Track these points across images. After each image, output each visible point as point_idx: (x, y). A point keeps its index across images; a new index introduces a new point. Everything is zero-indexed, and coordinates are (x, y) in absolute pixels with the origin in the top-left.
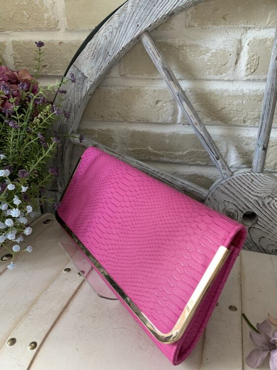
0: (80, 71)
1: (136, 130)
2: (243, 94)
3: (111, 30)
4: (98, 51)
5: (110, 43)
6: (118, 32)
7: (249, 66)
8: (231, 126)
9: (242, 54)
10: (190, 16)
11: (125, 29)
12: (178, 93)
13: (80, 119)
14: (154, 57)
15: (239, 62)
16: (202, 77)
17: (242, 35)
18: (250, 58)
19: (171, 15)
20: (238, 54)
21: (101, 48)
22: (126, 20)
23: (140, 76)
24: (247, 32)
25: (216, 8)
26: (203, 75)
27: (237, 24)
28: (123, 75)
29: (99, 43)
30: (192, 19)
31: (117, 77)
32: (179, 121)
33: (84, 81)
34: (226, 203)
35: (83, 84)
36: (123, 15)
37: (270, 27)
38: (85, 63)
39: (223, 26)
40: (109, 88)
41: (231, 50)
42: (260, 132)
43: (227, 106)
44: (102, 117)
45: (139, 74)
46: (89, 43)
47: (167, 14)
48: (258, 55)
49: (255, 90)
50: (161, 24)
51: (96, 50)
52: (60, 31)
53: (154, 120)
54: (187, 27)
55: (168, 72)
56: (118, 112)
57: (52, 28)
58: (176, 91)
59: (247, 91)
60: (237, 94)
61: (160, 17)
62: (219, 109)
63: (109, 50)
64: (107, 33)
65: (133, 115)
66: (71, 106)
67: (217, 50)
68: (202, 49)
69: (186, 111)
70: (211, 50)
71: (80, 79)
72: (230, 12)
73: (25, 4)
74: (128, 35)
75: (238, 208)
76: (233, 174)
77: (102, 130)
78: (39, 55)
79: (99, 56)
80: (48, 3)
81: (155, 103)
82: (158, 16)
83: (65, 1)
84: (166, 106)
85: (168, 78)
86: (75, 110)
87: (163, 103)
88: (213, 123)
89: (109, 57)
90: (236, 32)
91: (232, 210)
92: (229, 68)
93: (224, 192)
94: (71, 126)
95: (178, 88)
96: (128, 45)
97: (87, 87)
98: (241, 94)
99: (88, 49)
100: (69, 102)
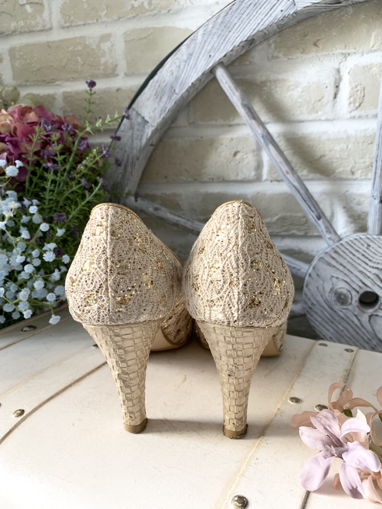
0: (138, 114)
1: (209, 192)
2: (348, 137)
3: (178, 64)
4: (161, 90)
5: (177, 78)
6: (187, 66)
7: (352, 99)
8: (334, 180)
9: (342, 86)
10: (273, 46)
11: (195, 61)
12: (263, 134)
13: (138, 179)
14: (230, 92)
15: (338, 96)
16: (293, 118)
17: (340, 63)
18: (352, 89)
19: (251, 43)
20: (337, 87)
21: (166, 86)
22: (196, 51)
23: (213, 123)
24: (346, 60)
25: (304, 33)
26: (293, 115)
27: (332, 51)
28: (193, 123)
29: (163, 80)
30: (276, 48)
31: (185, 126)
32: (265, 177)
33: (144, 126)
34: (334, 279)
35: (142, 130)
36: (193, 46)
37: (375, 50)
38: (145, 104)
39: (314, 53)
40: (175, 140)
41: (327, 82)
42: (375, 179)
43: (326, 153)
44: (166, 177)
45: (212, 120)
46: (151, 81)
47: (246, 41)
48: (362, 86)
49: (364, 129)
50: (237, 58)
51: (159, 89)
52: (118, 77)
53: (233, 178)
54: (270, 58)
55: (249, 109)
56: (186, 170)
57: (110, 74)
58: (260, 132)
59: (353, 132)
60: (339, 137)
61: (237, 44)
62: (316, 158)
63: (176, 88)
64: (174, 68)
65: (205, 173)
66: (128, 159)
67: (309, 83)
68: (290, 84)
69: (273, 157)
70: (301, 83)
71: (139, 124)
72: (323, 37)
73: (80, 48)
74: (199, 67)
75: (351, 286)
76: (341, 239)
77: (165, 194)
78: (89, 96)
79: (163, 95)
80: (105, 46)
81: (232, 155)
82: (235, 43)
83: (125, 42)
84: (246, 157)
85: (249, 116)
86: (132, 162)
87: (243, 154)
88: (311, 176)
89: (175, 95)
90: (332, 60)
91: (343, 290)
92: (327, 104)
93: (330, 264)
94: (127, 184)
95: (261, 128)
96: (199, 80)
97: (148, 134)
98: (345, 136)
99: (150, 88)
100: (125, 154)
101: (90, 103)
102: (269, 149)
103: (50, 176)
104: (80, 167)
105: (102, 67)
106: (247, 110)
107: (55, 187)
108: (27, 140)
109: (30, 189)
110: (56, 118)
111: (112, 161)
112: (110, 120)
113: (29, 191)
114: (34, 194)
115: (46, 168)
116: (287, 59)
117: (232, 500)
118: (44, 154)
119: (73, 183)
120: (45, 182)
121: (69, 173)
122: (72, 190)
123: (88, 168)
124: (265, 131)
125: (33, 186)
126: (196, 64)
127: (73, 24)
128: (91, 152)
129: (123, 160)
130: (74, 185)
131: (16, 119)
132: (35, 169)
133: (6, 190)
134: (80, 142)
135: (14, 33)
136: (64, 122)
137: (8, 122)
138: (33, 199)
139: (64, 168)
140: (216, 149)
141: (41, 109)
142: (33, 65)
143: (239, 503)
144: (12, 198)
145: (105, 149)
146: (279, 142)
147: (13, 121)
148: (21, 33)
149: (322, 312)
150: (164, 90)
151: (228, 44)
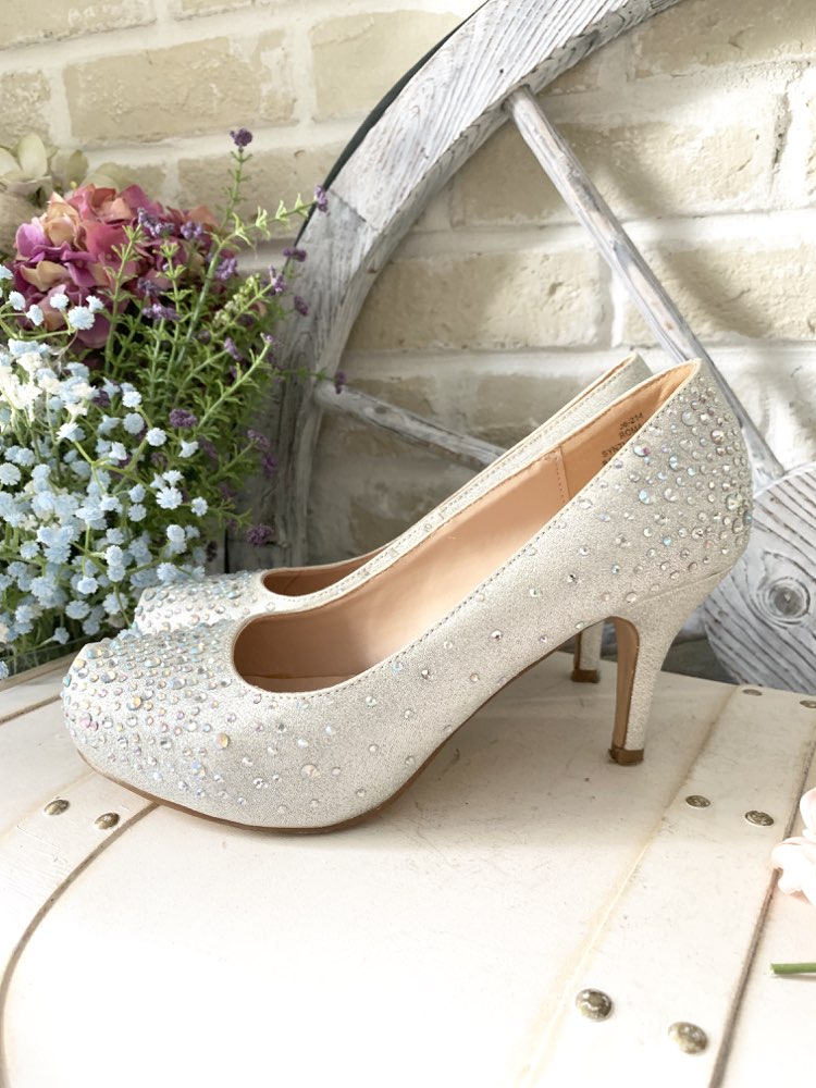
0: (346, 204)
1: (495, 373)
2: (803, 247)
3: (430, 91)
4: (393, 150)
5: (428, 123)
6: (450, 96)
7: (814, 162)
8: (771, 343)
9: (791, 134)
10: (638, 49)
11: (468, 85)
12: (616, 243)
13: (342, 346)
14: (546, 152)
15: (784, 157)
16: (679, 208)
17: (788, 82)
19: (592, 41)
20: (780, 136)
21: (404, 140)
22: (471, 61)
23: (506, 221)
24: (801, 75)
25: (709, 18)
26: (681, 201)
27: (769, 57)
28: (461, 223)
29: (398, 128)
30: (644, 52)
31: (443, 231)
32: (617, 339)
33: (355, 230)
34: (769, 558)
35: (352, 239)
36: (464, 52)
38: (359, 183)
39: (732, 63)
40: (422, 259)
41: (759, 125)
43: (754, 284)
44: (401, 342)
45: (502, 215)
46: (372, 130)
47: (581, 35)
50: (560, 76)
51: (389, 147)
52: (299, 126)
53: (546, 341)
54: (632, 77)
56: (444, 326)
57: (279, 118)
58: (609, 239)
60: (783, 248)
61: (562, 44)
62: (732, 295)
63: (425, 143)
64: (421, 100)
65: (486, 331)
66: (321, 300)
67: (718, 130)
68: (677, 132)
69: (638, 292)
70: (700, 131)
71: (345, 225)
72: (750, 25)
73: (216, 65)
74: (476, 100)
75: (807, 574)
76: (785, 473)
77: (399, 379)
78: (238, 163)
79: (399, 160)
80: (271, 58)
81: (546, 291)
82: (556, 42)
83: (313, 47)
84: (578, 296)
85: (585, 204)
86: (331, 310)
87: (570, 288)
88: (718, 336)
89: (424, 160)
90: (771, 76)
91: (789, 581)
92: (757, 176)
93: (762, 524)
94: (319, 355)
95: (613, 229)
96: (476, 126)
97: (364, 245)
98: (796, 247)
99: (370, 146)
100: (315, 290)
101: (239, 181)
102: (629, 277)
103: (158, 334)
104: (222, 316)
105: (265, 104)
106: (582, 191)
107: (168, 356)
108: (107, 259)
109: (114, 363)
110: (167, 212)
111: (287, 303)
112: (285, 211)
113: (111, 367)
114: (122, 373)
115: (149, 317)
116: (671, 78)
117: (578, 998)
118: (144, 287)
119: (208, 349)
120: (147, 346)
121: (198, 328)
122: (206, 363)
123: (237, 317)
124: (621, 236)
125: (121, 356)
126: (469, 89)
127: (201, 11)
128: (244, 284)
129: (310, 304)
130: (208, 354)
131: (84, 213)
132: (126, 321)
133: (65, 362)
134: (220, 262)
135: (74, 33)
136: (184, 220)
137: (67, 219)
138: (123, 382)
139: (186, 317)
140: (511, 280)
141: (135, 194)
142: (115, 104)
143: (593, 1005)
144: (80, 378)
145: (274, 276)
146: (651, 261)
147: (77, 219)
148: (89, 33)
149: (744, 631)
150: (400, 150)
151: (541, 44)
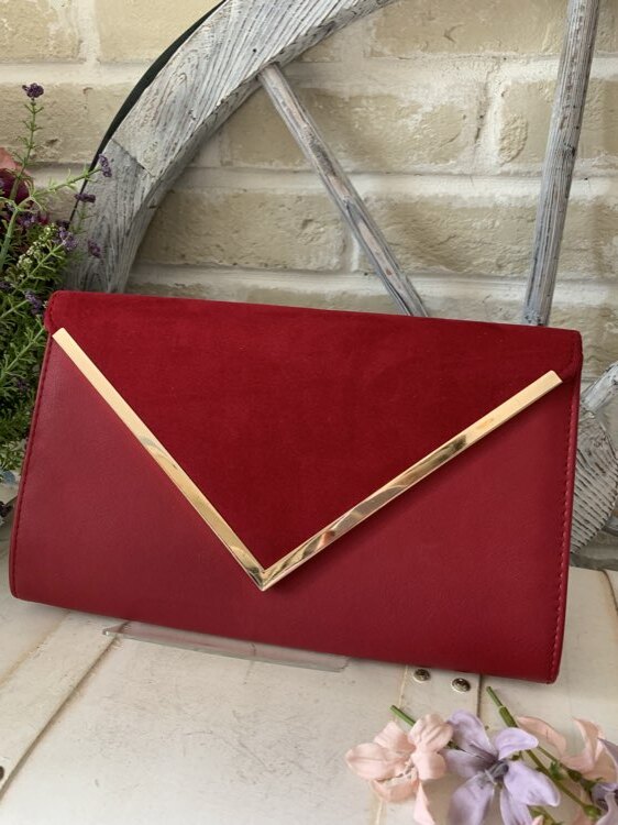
0: (127, 153)
1: (261, 287)
2: (496, 208)
3: (195, 62)
4: (166, 110)
5: (194, 89)
6: (211, 67)
7: (505, 142)
8: (470, 277)
9: (490, 116)
11: (227, 59)
12: (348, 202)
14: (292, 121)
15: (482, 135)
16: (403, 167)
17: (489, 73)
18: (508, 124)
19: (329, 28)
20: (481, 117)
21: (174, 102)
22: (228, 39)
23: (266, 166)
24: (499, 68)
25: (430, 13)
26: (406, 161)
27: (477, 50)
28: (230, 163)
29: (168, 90)
30: (376, 33)
31: (215, 168)
32: (355, 267)
33: (136, 176)
35: (134, 183)
36: (222, 28)
37: (548, 56)
38: (137, 134)
39: (446, 53)
40: (198, 191)
41: (465, 107)
42: (531, 289)
43: (458, 232)
44: (183, 256)
45: (263, 160)
46: (147, 90)
47: (319, 26)
48: (525, 120)
49: (521, 196)
50: (308, 50)
51: (162, 106)
52: (86, 64)
53: (300, 265)
54: (368, 55)
55: (324, 155)
56: (218, 246)
57: (68, 57)
58: (343, 199)
59: (504, 199)
60: (481, 206)
61: (304, 32)
62: (441, 239)
63: (192, 106)
64: (187, 68)
65: (252, 253)
66: (109, 232)
67: (434, 108)
68: (402, 105)
69: (365, 243)
70: (421, 106)
71: (127, 170)
72: (461, 23)
74: (234, 72)
77: (183, 285)
78: (32, 114)
79: (170, 120)
81: (299, 225)
82: (298, 31)
84: (324, 232)
85: (324, 168)
86: (118, 241)
87: (317, 225)
88: (430, 269)
89: (192, 121)
90: (476, 67)
92: (463, 148)
94: (110, 276)
95: (346, 190)
96: (235, 94)
97: (144, 188)
98: (491, 206)
99: (145, 104)
100: (103, 223)
101: (32, 130)
102: (359, 231)
106: (322, 157)
116: (397, 59)
124: (352, 196)
126: (228, 63)
129: (100, 234)
140: (272, 214)
150: (172, 109)
151: (287, 30)
